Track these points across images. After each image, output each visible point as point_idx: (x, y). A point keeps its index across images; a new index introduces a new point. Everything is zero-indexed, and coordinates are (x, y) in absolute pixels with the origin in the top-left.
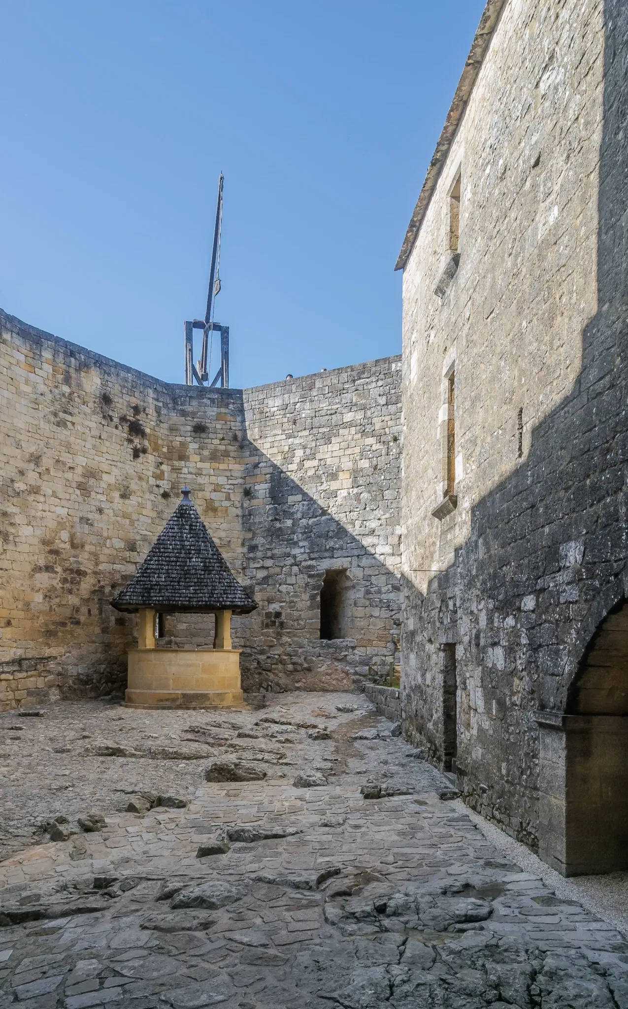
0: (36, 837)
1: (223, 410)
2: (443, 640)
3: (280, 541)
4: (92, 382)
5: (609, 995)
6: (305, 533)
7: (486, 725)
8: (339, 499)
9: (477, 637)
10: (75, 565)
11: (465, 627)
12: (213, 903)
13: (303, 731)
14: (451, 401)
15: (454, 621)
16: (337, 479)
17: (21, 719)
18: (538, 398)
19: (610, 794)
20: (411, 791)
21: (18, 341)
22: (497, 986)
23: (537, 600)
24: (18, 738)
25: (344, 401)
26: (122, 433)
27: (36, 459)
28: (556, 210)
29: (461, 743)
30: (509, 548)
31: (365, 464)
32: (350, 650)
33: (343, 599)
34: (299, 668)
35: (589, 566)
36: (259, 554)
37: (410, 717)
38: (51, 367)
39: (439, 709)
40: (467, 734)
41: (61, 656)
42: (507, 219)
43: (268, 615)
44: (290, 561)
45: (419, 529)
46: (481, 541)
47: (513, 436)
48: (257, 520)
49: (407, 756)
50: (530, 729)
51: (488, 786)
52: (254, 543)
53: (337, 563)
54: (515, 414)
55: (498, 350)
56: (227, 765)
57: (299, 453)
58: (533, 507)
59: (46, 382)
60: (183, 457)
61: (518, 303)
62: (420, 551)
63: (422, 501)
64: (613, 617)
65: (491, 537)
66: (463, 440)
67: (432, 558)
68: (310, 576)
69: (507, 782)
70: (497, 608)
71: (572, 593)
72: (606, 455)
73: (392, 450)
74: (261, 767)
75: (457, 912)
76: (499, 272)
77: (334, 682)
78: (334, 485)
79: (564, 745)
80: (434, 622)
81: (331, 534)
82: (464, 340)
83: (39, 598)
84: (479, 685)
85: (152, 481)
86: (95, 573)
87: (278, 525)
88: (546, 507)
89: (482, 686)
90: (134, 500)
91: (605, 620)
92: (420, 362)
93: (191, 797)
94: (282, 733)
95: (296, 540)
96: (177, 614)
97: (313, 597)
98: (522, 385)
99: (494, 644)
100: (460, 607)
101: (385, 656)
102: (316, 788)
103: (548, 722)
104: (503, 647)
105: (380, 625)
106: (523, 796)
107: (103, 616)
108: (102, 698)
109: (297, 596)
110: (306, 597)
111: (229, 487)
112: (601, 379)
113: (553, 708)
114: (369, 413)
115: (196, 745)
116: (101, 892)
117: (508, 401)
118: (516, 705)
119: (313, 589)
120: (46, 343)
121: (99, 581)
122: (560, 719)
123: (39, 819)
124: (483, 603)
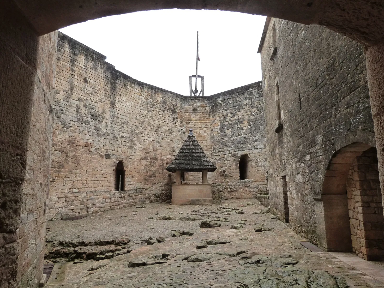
0: (143, 244)
1: (203, 103)
2: (282, 175)
3: (224, 145)
4: (160, 98)
5: (335, 283)
6: (233, 142)
7: (298, 203)
8: (244, 131)
9: (292, 172)
10: (154, 157)
11: (288, 169)
12: (201, 260)
13: (234, 211)
14: (278, 93)
15: (285, 168)
16: (243, 123)
17: (137, 209)
18: (304, 90)
19: (341, 223)
20: (272, 229)
21: (137, 86)
22: (296, 280)
23: (310, 156)
24: (136, 215)
25: (244, 97)
26: (169, 112)
27: (142, 123)
28: (304, 33)
29: (290, 211)
30: (300, 140)
31: (253, 117)
32: (251, 183)
33: (248, 165)
34: (233, 190)
35: (324, 142)
36: (217, 151)
37: (273, 205)
38: (146, 94)
39: (282, 200)
40: (292, 207)
41: (150, 188)
42: (290, 36)
43: (221, 172)
44: (228, 152)
45: (271, 137)
46: (291, 139)
47: (298, 103)
48: (216, 139)
49: (272, 218)
50: (312, 202)
51: (300, 225)
52: (215, 147)
53: (244, 153)
54: (298, 95)
55: (291, 76)
56: (207, 222)
57: (229, 115)
58: (306, 125)
59: (145, 98)
60: (190, 119)
61: (296, 61)
62: (272, 145)
63: (272, 128)
64: (334, 159)
65: (294, 137)
66: (283, 106)
67: (276, 147)
68: (235, 157)
69: (306, 222)
70: (298, 161)
71: (320, 152)
72: (326, 106)
73: (262, 112)
74: (219, 223)
75: (285, 262)
76: (289, 52)
77: (246, 195)
78: (242, 125)
79: (323, 206)
80: (278, 169)
81: (242, 142)
82: (281, 74)
83: (143, 168)
84: (294, 189)
85: (180, 128)
86: (161, 159)
87: (223, 140)
88: (310, 125)
89: (295, 189)
90: (174, 134)
91: (331, 160)
92: (268, 82)
93: (194, 232)
94: (226, 212)
95: (229, 145)
96: (189, 172)
97: (237, 165)
98: (300, 86)
99: (298, 174)
100: (286, 163)
101: (264, 185)
102: (238, 229)
103: (317, 198)
104: (301, 174)
105: (261, 173)
106: (312, 227)
107: (164, 174)
108: (164, 202)
109: (230, 165)
110: (234, 164)
111: (205, 128)
112: (322, 82)
113: (318, 193)
114: (253, 100)
115: (196, 216)
116: (164, 258)
117: (295, 92)
118: (307, 194)
119: (237, 162)
120: (145, 86)
121: (162, 162)
122: (320, 196)
123: (144, 238)
124: (293, 160)
